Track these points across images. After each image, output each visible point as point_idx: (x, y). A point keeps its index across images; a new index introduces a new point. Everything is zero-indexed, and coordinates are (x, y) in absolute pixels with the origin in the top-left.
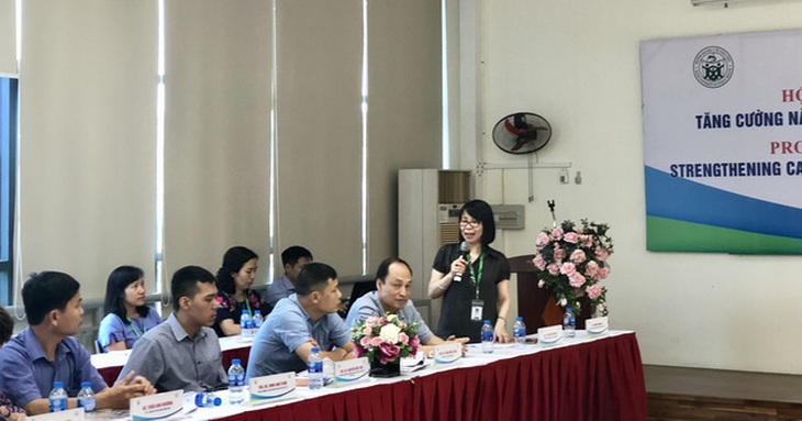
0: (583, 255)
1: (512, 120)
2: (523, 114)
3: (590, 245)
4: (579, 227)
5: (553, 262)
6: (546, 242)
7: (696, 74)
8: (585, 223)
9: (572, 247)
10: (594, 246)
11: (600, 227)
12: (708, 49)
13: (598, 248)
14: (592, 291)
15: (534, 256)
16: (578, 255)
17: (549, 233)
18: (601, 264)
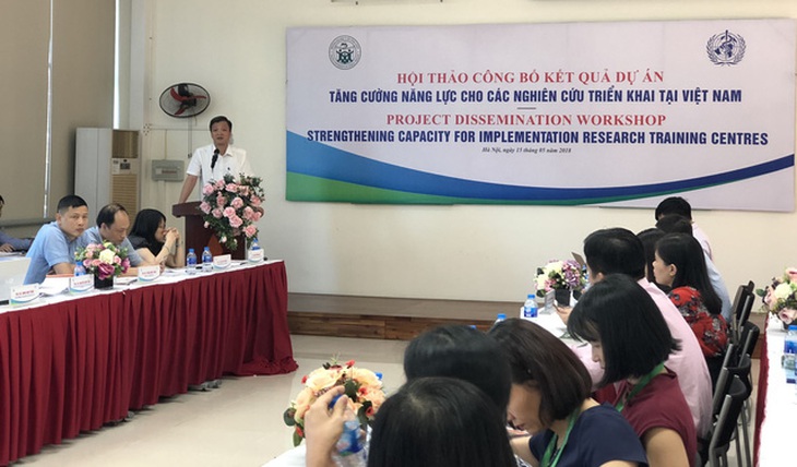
0: (241, 201)
1: (176, 89)
2: (186, 85)
3: (246, 194)
4: (237, 179)
5: (217, 207)
6: (211, 191)
7: (331, 57)
8: (242, 176)
9: (232, 195)
10: (250, 195)
11: (254, 180)
12: (342, 38)
13: (253, 196)
14: (248, 231)
15: (201, 203)
16: (237, 201)
17: (213, 184)
18: (255, 210)
